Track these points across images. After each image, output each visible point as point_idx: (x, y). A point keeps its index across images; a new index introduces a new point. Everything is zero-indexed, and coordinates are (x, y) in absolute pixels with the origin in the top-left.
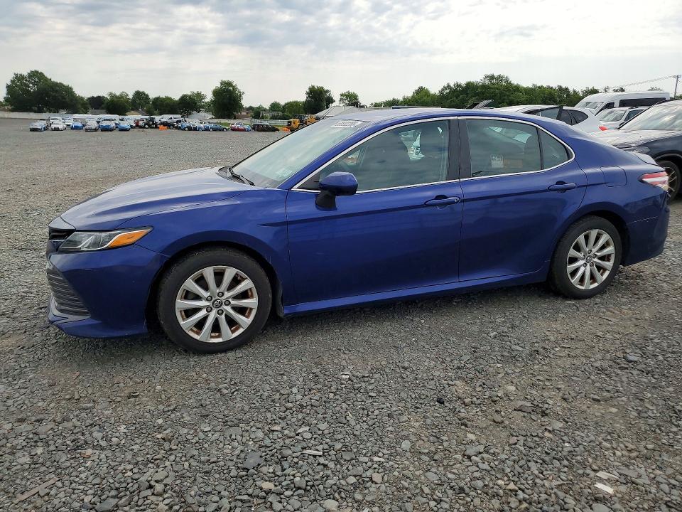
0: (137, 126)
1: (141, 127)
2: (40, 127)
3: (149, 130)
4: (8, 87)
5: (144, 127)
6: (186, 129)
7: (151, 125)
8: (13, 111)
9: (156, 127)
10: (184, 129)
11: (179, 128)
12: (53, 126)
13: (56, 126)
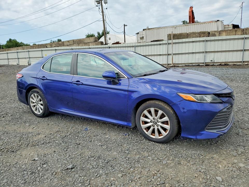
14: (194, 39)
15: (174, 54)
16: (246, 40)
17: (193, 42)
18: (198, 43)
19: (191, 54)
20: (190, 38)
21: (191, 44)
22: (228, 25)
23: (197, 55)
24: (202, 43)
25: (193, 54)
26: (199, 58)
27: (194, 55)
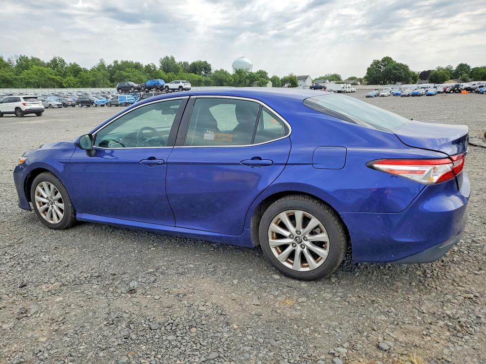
0: (445, 91)
1: (447, 92)
2: (372, 95)
3: (455, 94)
4: (368, 69)
5: (449, 92)
6: (484, 93)
7: (456, 90)
8: (368, 84)
9: (460, 92)
10: (483, 93)
11: (478, 92)
12: (381, 94)
13: (383, 94)
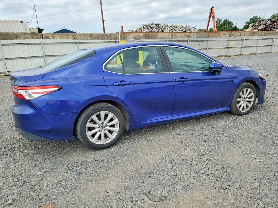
14: (28, 41)
15: (6, 59)
16: (79, 44)
17: (28, 44)
18: (34, 46)
19: (29, 59)
20: (21, 39)
21: (26, 46)
22: (33, 28)
23: (36, 59)
24: (38, 46)
25: (30, 59)
26: (39, 62)
27: (32, 59)
